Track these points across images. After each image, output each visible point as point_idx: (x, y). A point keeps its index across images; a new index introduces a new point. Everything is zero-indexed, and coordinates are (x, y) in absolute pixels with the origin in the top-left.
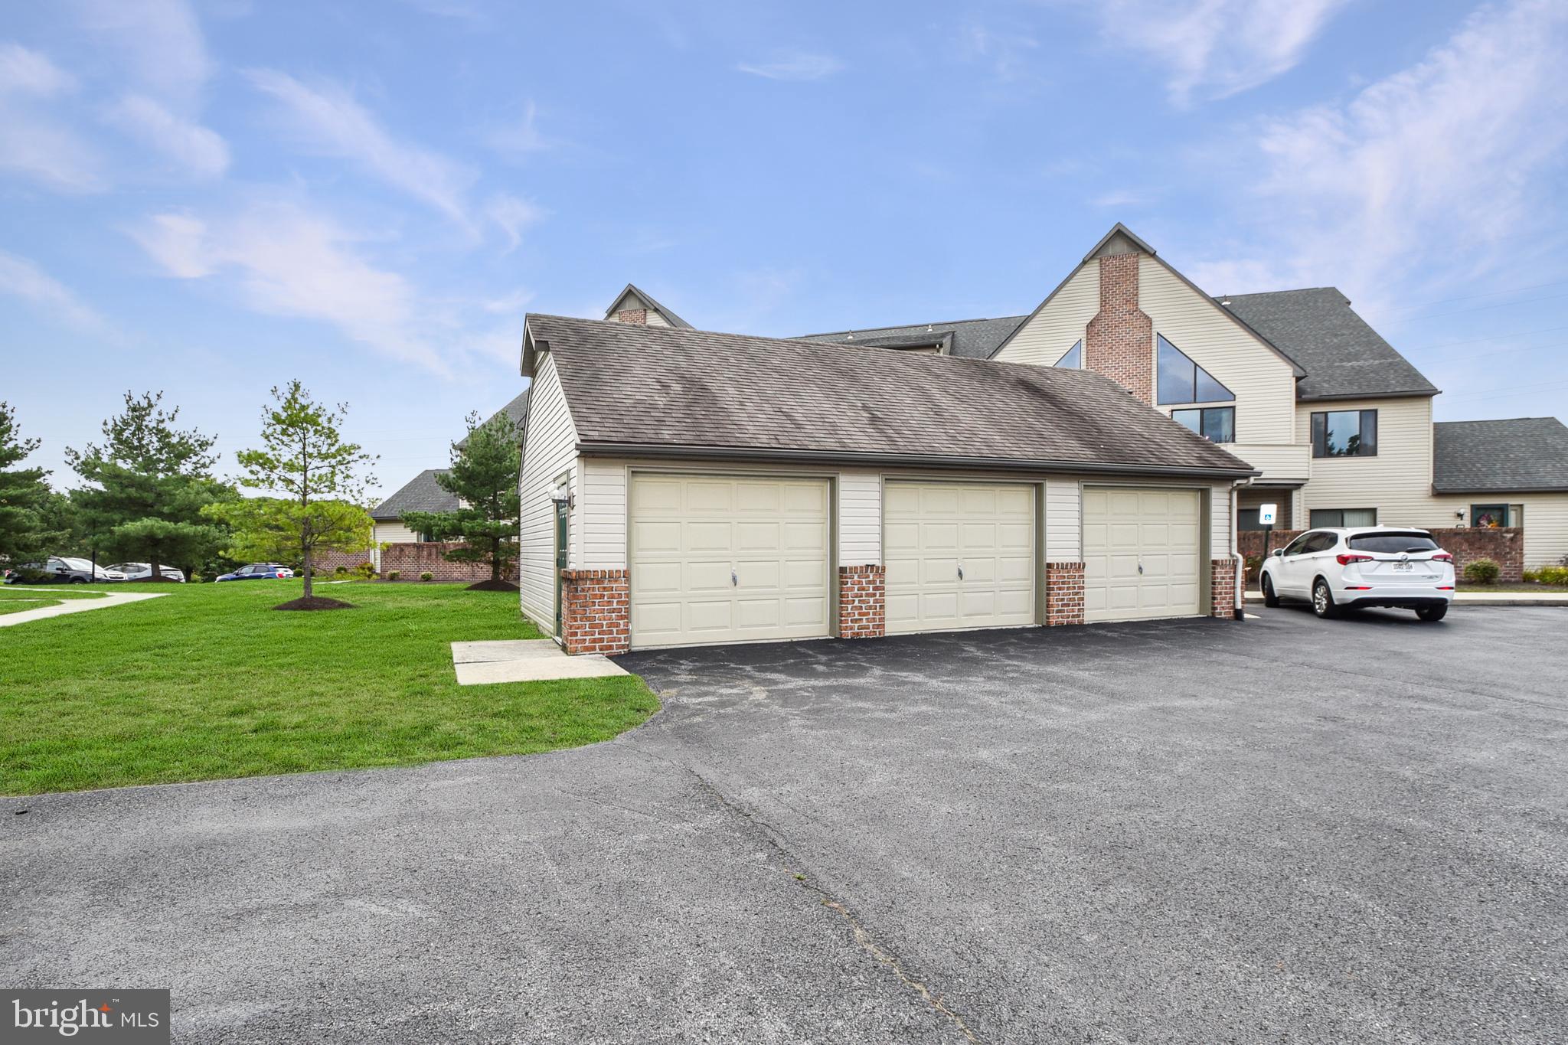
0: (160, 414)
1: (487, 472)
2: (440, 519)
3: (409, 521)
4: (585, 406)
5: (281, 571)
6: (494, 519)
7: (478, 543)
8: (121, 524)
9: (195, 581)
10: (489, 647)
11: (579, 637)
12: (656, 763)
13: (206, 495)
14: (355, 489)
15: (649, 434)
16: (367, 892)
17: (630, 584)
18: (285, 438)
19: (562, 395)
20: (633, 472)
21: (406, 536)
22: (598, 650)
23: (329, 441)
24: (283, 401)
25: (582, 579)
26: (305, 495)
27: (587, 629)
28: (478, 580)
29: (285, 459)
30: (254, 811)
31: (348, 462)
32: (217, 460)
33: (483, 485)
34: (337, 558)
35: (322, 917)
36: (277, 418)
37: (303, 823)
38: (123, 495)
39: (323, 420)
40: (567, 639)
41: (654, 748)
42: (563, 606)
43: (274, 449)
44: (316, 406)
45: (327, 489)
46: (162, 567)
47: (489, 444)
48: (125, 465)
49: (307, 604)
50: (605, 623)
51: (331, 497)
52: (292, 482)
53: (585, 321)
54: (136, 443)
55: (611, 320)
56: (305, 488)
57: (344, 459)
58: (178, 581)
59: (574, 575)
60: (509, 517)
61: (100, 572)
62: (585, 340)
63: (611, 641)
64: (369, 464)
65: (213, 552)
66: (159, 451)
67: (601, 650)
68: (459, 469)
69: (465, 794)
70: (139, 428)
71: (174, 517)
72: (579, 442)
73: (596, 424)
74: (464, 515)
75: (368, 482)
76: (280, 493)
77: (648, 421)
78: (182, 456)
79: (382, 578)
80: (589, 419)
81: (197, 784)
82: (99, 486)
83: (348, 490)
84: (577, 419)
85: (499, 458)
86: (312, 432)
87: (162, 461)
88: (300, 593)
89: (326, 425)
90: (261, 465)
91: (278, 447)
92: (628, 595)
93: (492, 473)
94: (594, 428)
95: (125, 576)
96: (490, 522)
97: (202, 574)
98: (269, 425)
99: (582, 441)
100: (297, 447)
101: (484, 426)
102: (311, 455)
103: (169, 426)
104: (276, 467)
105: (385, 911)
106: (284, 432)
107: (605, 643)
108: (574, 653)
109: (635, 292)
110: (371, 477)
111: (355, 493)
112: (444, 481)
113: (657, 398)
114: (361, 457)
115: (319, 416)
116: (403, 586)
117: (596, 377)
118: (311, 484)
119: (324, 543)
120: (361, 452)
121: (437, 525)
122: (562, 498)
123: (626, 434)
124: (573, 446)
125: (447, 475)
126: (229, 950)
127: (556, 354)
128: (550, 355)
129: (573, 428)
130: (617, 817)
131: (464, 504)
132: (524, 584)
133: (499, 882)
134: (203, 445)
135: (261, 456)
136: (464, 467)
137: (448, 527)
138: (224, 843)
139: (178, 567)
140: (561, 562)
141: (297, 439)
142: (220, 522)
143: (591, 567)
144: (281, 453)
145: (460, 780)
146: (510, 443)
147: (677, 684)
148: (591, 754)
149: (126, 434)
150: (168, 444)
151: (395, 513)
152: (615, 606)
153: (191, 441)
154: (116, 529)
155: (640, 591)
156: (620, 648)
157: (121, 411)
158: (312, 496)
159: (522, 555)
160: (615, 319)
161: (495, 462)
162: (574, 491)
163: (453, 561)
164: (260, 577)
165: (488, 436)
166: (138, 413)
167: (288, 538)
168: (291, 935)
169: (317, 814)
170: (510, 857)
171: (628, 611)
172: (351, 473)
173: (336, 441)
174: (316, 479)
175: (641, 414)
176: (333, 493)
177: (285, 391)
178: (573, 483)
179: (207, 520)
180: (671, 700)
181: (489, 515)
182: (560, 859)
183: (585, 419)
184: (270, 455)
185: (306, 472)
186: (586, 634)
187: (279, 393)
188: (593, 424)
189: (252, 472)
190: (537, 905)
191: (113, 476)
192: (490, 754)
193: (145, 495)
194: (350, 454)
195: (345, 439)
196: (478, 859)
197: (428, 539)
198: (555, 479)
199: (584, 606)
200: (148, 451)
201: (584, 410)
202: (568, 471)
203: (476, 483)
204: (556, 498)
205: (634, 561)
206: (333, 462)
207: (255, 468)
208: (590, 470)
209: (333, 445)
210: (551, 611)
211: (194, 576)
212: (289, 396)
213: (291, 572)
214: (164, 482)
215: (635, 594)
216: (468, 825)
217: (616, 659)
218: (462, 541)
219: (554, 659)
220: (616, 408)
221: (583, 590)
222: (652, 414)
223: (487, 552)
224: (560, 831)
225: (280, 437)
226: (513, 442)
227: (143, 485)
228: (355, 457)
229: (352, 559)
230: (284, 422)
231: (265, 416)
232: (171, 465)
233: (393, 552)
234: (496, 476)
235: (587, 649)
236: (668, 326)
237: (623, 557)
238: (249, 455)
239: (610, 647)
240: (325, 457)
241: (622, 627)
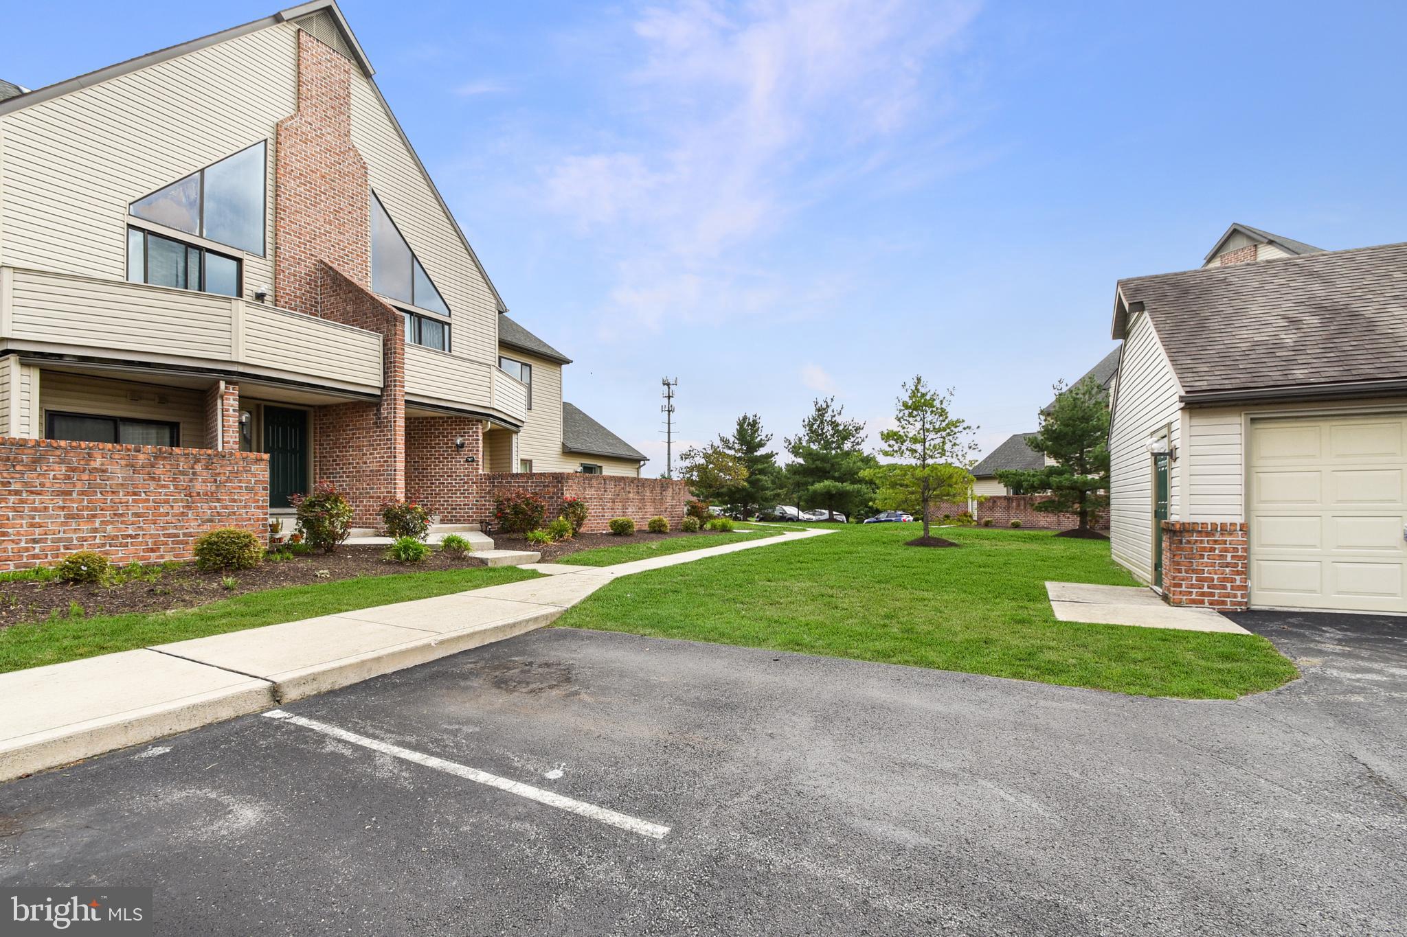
0: (833, 411)
1: (1074, 432)
2: (1029, 475)
3: (1002, 477)
4: (1189, 357)
5: (905, 517)
6: (1082, 474)
7: (1065, 496)
8: (812, 485)
9: (852, 523)
10: (1082, 589)
11: (1184, 589)
12: (1299, 736)
13: (859, 464)
14: (960, 454)
15: (1275, 376)
16: (994, 777)
17: (1249, 538)
18: (911, 420)
19: (1162, 350)
20: (1252, 419)
21: (998, 490)
22: (1207, 604)
23: (941, 418)
24: (910, 391)
25: (1188, 531)
26: (924, 460)
27: (1194, 582)
28: (1064, 529)
29: (911, 435)
30: (905, 690)
31: (955, 433)
32: (865, 439)
33: (1070, 444)
34: (946, 508)
35: (962, 787)
36: (906, 405)
37: (939, 707)
38: (814, 466)
39: (937, 403)
40: (1169, 590)
41: (1293, 719)
42: (1163, 557)
43: (904, 428)
44: (932, 393)
45: (939, 455)
46: (834, 513)
47: (1076, 407)
48: (814, 447)
49: (926, 542)
50: (1216, 577)
51: (942, 461)
52: (916, 451)
53: (1185, 273)
54: (820, 432)
55: (1211, 266)
56: (924, 454)
57: (952, 431)
58: (843, 522)
59: (1178, 526)
60: (1097, 471)
61: (802, 516)
62: (1186, 291)
63: (1224, 597)
64: (971, 434)
65: (864, 503)
66: (833, 436)
67: (1211, 604)
68: (1047, 431)
69: (1074, 719)
70: (822, 422)
71: (841, 479)
72: (1183, 394)
73: (1203, 374)
74: (1052, 471)
75: (970, 448)
76: (908, 460)
77: (1272, 362)
78: (845, 438)
79: (979, 525)
80: (1195, 370)
81: (868, 662)
82: (801, 461)
83: (954, 455)
84: (1180, 371)
85: (1086, 419)
86: (929, 413)
87: (834, 442)
88: (922, 533)
89: (939, 406)
90: (895, 440)
91: (906, 426)
92: (1246, 550)
93: (1079, 433)
94: (1201, 378)
95: (814, 518)
96: (1076, 476)
97: (856, 517)
98: (900, 411)
99: (1187, 392)
100: (919, 425)
101: (1070, 391)
102: (928, 430)
103: (838, 419)
104: (905, 441)
105: (1012, 799)
106: (910, 415)
107: (1216, 598)
108: (1178, 604)
109: (1243, 230)
110: (972, 444)
111: (960, 457)
112: (1036, 444)
113: (1282, 337)
114: (964, 429)
115: (934, 400)
116: (996, 531)
117: (1202, 326)
118: (928, 452)
119: (937, 496)
120: (965, 425)
121: (1027, 481)
122: (1162, 451)
123: (1243, 380)
124: (1176, 398)
125: (1036, 438)
126: (898, 788)
127: (1153, 312)
128: (1146, 314)
129: (1175, 380)
130: (1251, 783)
131: (1050, 462)
132: (1113, 534)
133: (1117, 809)
134: (858, 429)
135: (896, 433)
136: (1051, 430)
137: (1036, 481)
138: (889, 709)
139: (842, 512)
140: (1160, 513)
141: (918, 418)
142: (871, 482)
143: (1199, 519)
144: (908, 430)
145: (1067, 705)
146: (1097, 403)
147: (1320, 653)
148: (1210, 710)
149: (815, 426)
150: (838, 431)
151: (987, 472)
152: (1229, 560)
153: (850, 428)
154: (810, 487)
155: (1263, 546)
156: (1235, 605)
157: (812, 412)
158: (930, 461)
159: (1112, 507)
160: (1216, 263)
161: (1082, 423)
162: (1177, 443)
163: (1041, 511)
164: (891, 521)
165: (1075, 399)
166: (821, 411)
167: (912, 493)
168: (940, 792)
169: (950, 704)
170: (1126, 789)
171: (1246, 566)
172: (957, 442)
173: (947, 417)
174: (931, 448)
175: (1262, 356)
176: (944, 458)
177: (911, 385)
178: (1174, 436)
179: (861, 481)
180: (1313, 670)
181: (1076, 470)
182: (1184, 808)
183: (1190, 370)
184: (901, 433)
185: (925, 443)
186: (1192, 586)
187: (907, 387)
188: (1200, 374)
189: (889, 446)
190: (1160, 845)
191: (809, 454)
192: (1095, 686)
193: (825, 465)
194: (956, 427)
195: (952, 416)
196: (1093, 782)
197: (1016, 492)
198: (1152, 434)
199: (1190, 558)
200: (827, 436)
201: (1189, 362)
202: (1169, 425)
203: (1064, 442)
204: (1156, 451)
205: (1254, 514)
206: (944, 434)
207: (892, 442)
208: (1196, 421)
209: (944, 421)
210: (1149, 562)
211: (851, 519)
212: (914, 388)
213: (911, 518)
214: (837, 455)
215: (1255, 548)
216: (1079, 747)
217: (1232, 615)
218: (1049, 494)
219: (1154, 607)
220: (1229, 354)
221: (1189, 542)
222: (1278, 354)
223: (1074, 503)
224: (1181, 780)
225: (908, 418)
226: (1100, 403)
227: (824, 459)
228: (960, 429)
229: (955, 509)
230: (910, 407)
231: (898, 404)
232: (839, 445)
233: (989, 503)
234: (1083, 435)
235: (1193, 602)
236: (1289, 256)
237: (1240, 510)
238: (888, 434)
239: (1224, 603)
240: (939, 430)
241: (1238, 583)
